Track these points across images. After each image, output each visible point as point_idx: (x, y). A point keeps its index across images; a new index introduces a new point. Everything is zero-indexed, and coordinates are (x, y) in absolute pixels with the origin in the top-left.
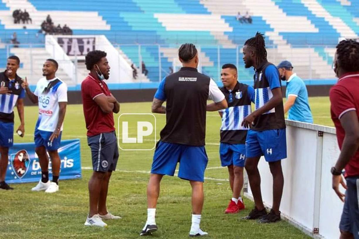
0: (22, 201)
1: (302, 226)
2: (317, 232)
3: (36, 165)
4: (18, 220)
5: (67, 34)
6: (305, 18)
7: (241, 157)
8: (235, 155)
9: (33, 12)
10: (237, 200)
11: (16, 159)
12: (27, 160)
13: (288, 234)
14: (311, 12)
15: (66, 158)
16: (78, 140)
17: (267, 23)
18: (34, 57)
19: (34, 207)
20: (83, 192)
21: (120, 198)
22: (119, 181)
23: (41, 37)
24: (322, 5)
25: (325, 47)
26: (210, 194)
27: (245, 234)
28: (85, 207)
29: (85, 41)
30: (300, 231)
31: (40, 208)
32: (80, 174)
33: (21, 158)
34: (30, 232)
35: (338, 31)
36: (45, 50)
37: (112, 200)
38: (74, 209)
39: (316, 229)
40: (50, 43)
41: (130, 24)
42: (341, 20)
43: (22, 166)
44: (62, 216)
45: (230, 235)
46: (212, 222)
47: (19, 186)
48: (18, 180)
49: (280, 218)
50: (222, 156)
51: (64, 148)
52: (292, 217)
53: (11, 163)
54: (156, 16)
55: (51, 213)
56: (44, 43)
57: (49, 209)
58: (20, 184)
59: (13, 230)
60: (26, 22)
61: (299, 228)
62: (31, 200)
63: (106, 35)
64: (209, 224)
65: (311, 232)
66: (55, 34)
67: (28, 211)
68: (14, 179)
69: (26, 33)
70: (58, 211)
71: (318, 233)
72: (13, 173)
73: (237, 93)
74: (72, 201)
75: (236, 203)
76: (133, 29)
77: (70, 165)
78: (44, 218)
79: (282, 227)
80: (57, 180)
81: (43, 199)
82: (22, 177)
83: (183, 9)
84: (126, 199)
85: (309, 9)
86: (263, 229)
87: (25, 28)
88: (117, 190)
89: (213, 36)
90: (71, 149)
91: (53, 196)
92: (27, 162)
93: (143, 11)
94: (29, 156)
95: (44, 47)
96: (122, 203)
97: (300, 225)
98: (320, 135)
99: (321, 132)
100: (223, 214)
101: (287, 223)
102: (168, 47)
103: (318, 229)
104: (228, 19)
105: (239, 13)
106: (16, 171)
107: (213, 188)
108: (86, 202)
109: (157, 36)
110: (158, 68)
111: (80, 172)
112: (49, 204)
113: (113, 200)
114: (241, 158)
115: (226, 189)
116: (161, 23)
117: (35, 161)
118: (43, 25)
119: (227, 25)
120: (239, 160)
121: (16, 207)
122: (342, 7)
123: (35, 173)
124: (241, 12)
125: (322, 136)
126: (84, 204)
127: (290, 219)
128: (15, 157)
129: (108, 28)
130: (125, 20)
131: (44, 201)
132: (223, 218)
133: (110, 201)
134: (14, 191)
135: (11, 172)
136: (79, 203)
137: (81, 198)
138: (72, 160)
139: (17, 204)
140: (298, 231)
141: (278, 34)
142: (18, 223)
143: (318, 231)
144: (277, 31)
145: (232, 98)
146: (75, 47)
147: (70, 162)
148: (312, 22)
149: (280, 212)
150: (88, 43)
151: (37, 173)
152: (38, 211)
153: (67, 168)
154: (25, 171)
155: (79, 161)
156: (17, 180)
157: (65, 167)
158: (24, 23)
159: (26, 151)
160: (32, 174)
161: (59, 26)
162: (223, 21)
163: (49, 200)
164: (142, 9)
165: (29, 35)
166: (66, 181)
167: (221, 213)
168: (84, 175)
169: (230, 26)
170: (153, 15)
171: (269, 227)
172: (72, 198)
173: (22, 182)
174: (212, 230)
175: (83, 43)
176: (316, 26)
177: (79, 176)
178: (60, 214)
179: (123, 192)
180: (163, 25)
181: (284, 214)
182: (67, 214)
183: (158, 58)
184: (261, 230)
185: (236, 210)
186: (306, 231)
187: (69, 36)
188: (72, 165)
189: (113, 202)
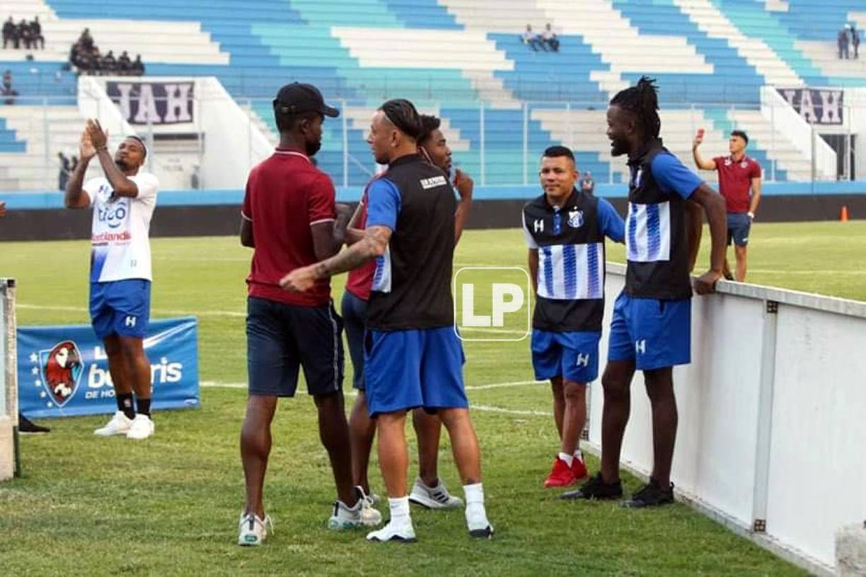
0: (73, 458)
1: (724, 516)
2: (762, 528)
3: (97, 376)
4: (74, 501)
5: (128, 75)
6: (681, 41)
7: (580, 359)
8: (566, 355)
9: (50, 21)
10: (572, 458)
11: (52, 361)
12: (78, 364)
13: (694, 534)
14: (696, 25)
15: (164, 360)
16: (194, 320)
17: (595, 50)
18: (52, 127)
19: (103, 470)
20: (210, 439)
21: (297, 453)
22: (288, 413)
23: (67, 78)
24: (722, 10)
25: (730, 108)
26: (500, 444)
27: (597, 533)
28: (222, 470)
29: (171, 90)
30: (721, 526)
31: (117, 472)
32: (197, 396)
33: (62, 360)
34: (107, 527)
35: (759, 71)
36: (78, 110)
37: (278, 455)
38: (198, 475)
39: (761, 521)
40: (89, 94)
41: (274, 52)
42: (765, 46)
43: (65, 378)
44: (172, 491)
45: (565, 535)
46: (520, 507)
47: (60, 425)
48: (57, 410)
49: (672, 497)
50: (537, 357)
51: (160, 338)
52: (699, 497)
53: (39, 372)
54: (336, 32)
55: (147, 484)
56: (75, 93)
57: (139, 475)
58: (61, 418)
59: (67, 524)
60: (32, 46)
61: (719, 520)
62: (93, 455)
63: (220, 77)
64: (513, 510)
65: (748, 528)
66: (101, 75)
67: (92, 479)
68: (47, 407)
69: (34, 70)
70: (160, 480)
71: (764, 530)
72: (43, 394)
73: (571, 214)
74: (188, 458)
75: (570, 464)
76: (283, 62)
77: (173, 376)
78: (131, 495)
79: (678, 518)
80: (148, 410)
81: (121, 455)
82: (66, 402)
83: (399, 17)
84: (310, 454)
85: (693, 20)
86: (636, 521)
87: (30, 58)
88: (286, 433)
89: (469, 80)
90: (177, 340)
91: (143, 447)
92: (77, 368)
93: (305, 22)
94: (81, 356)
95: (74, 103)
96: (304, 463)
97: (721, 514)
98: (770, 309)
99: (772, 302)
100: (541, 488)
101: (690, 509)
102: (362, 104)
103: (765, 521)
104: (502, 41)
105: (529, 29)
106: (52, 389)
107: (507, 431)
108: (220, 459)
109: (338, 79)
110: (341, 153)
111: (197, 394)
112: (137, 464)
113: (283, 456)
114: (578, 363)
115: (538, 433)
116: (347, 50)
117: (94, 366)
118: (74, 52)
119: (501, 55)
120: (575, 366)
121: (64, 470)
122: (767, 16)
123: (94, 395)
124: (533, 24)
125: (775, 312)
126: (217, 465)
127: (695, 500)
128: (49, 357)
129: (224, 59)
130: (264, 42)
131: (122, 458)
132: (542, 497)
133: (276, 459)
134: (50, 435)
135: (41, 391)
136: (205, 462)
137: (207, 451)
138: (179, 366)
139: (63, 465)
140: (716, 527)
141: (619, 77)
142: (74, 506)
143: (764, 526)
144: (616, 70)
145: (561, 226)
146: (146, 103)
147: (175, 369)
148: (699, 50)
149: (672, 483)
150: (177, 94)
151: (99, 395)
152: (115, 481)
153: (167, 382)
154: (72, 389)
155: (195, 366)
156: (53, 410)
157: (163, 380)
158: (28, 47)
159: (75, 345)
160: (87, 397)
161: (110, 55)
162: (492, 45)
163: (134, 455)
164: (303, 17)
165: (39, 74)
166: (167, 412)
167: (535, 485)
168: (204, 401)
169: (508, 56)
170: (328, 30)
171: (650, 516)
172: (187, 452)
173: (65, 415)
174: (521, 523)
175: (164, 94)
176: (708, 59)
177: (194, 401)
178: (168, 486)
179: (301, 438)
180: (353, 54)
181: (679, 489)
182: (182, 487)
183: (341, 131)
184: (633, 525)
185: (570, 481)
186: (736, 525)
187: (135, 79)
188: (178, 376)
189: (283, 462)
